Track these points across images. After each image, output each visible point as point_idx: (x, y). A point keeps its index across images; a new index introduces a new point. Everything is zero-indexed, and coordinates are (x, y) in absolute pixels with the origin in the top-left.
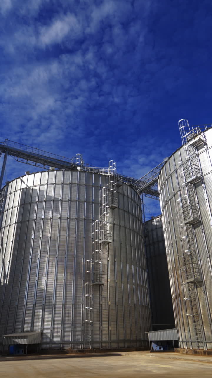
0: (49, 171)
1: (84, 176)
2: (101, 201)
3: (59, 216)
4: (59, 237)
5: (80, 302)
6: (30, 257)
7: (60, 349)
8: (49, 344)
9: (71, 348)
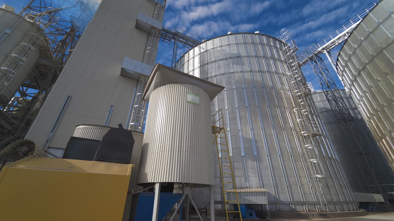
4: (255, 88)
5: (297, 154)
6: (226, 108)
7: (292, 211)
8: (276, 204)
9: (306, 211)
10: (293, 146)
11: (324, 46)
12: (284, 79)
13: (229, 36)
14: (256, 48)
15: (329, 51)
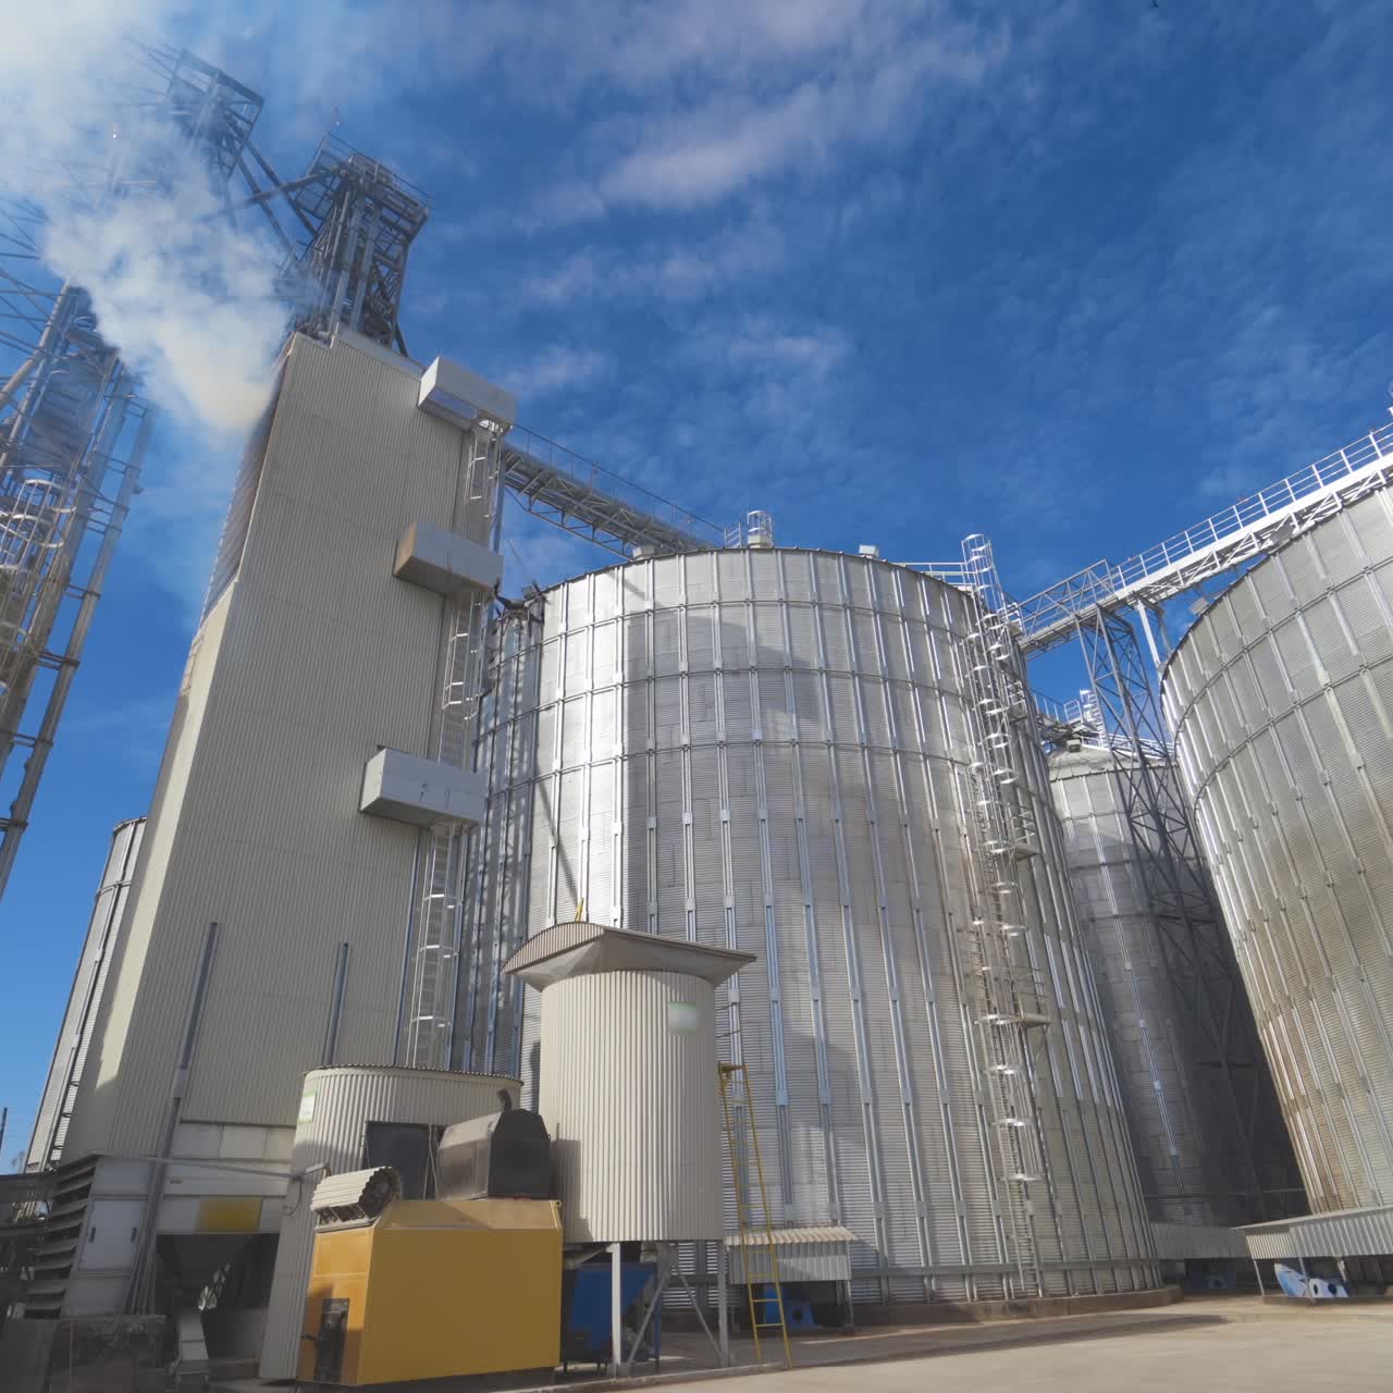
3: (824, 734)
4: (840, 822)
5: (968, 1094)
6: (729, 902)
7: (928, 1299)
8: (879, 1278)
9: (972, 1296)
10: (957, 1066)
11: (1137, 586)
12: (954, 781)
13: (755, 555)
14: (859, 629)
15: (1159, 605)
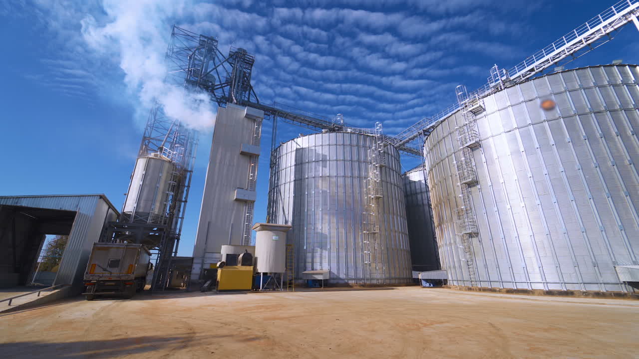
0: (322, 132)
1: (354, 137)
2: (371, 160)
4: (337, 193)
5: (359, 247)
8: (336, 280)
9: (354, 283)
10: (357, 241)
12: (365, 182)
